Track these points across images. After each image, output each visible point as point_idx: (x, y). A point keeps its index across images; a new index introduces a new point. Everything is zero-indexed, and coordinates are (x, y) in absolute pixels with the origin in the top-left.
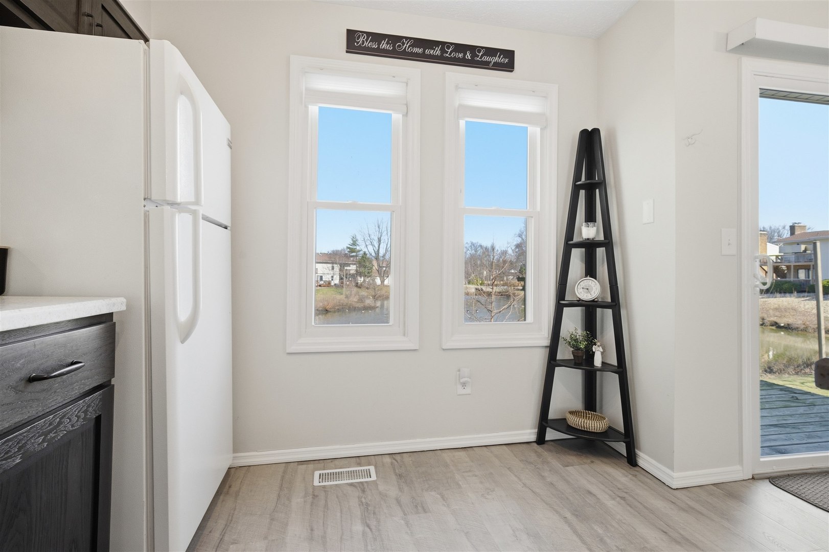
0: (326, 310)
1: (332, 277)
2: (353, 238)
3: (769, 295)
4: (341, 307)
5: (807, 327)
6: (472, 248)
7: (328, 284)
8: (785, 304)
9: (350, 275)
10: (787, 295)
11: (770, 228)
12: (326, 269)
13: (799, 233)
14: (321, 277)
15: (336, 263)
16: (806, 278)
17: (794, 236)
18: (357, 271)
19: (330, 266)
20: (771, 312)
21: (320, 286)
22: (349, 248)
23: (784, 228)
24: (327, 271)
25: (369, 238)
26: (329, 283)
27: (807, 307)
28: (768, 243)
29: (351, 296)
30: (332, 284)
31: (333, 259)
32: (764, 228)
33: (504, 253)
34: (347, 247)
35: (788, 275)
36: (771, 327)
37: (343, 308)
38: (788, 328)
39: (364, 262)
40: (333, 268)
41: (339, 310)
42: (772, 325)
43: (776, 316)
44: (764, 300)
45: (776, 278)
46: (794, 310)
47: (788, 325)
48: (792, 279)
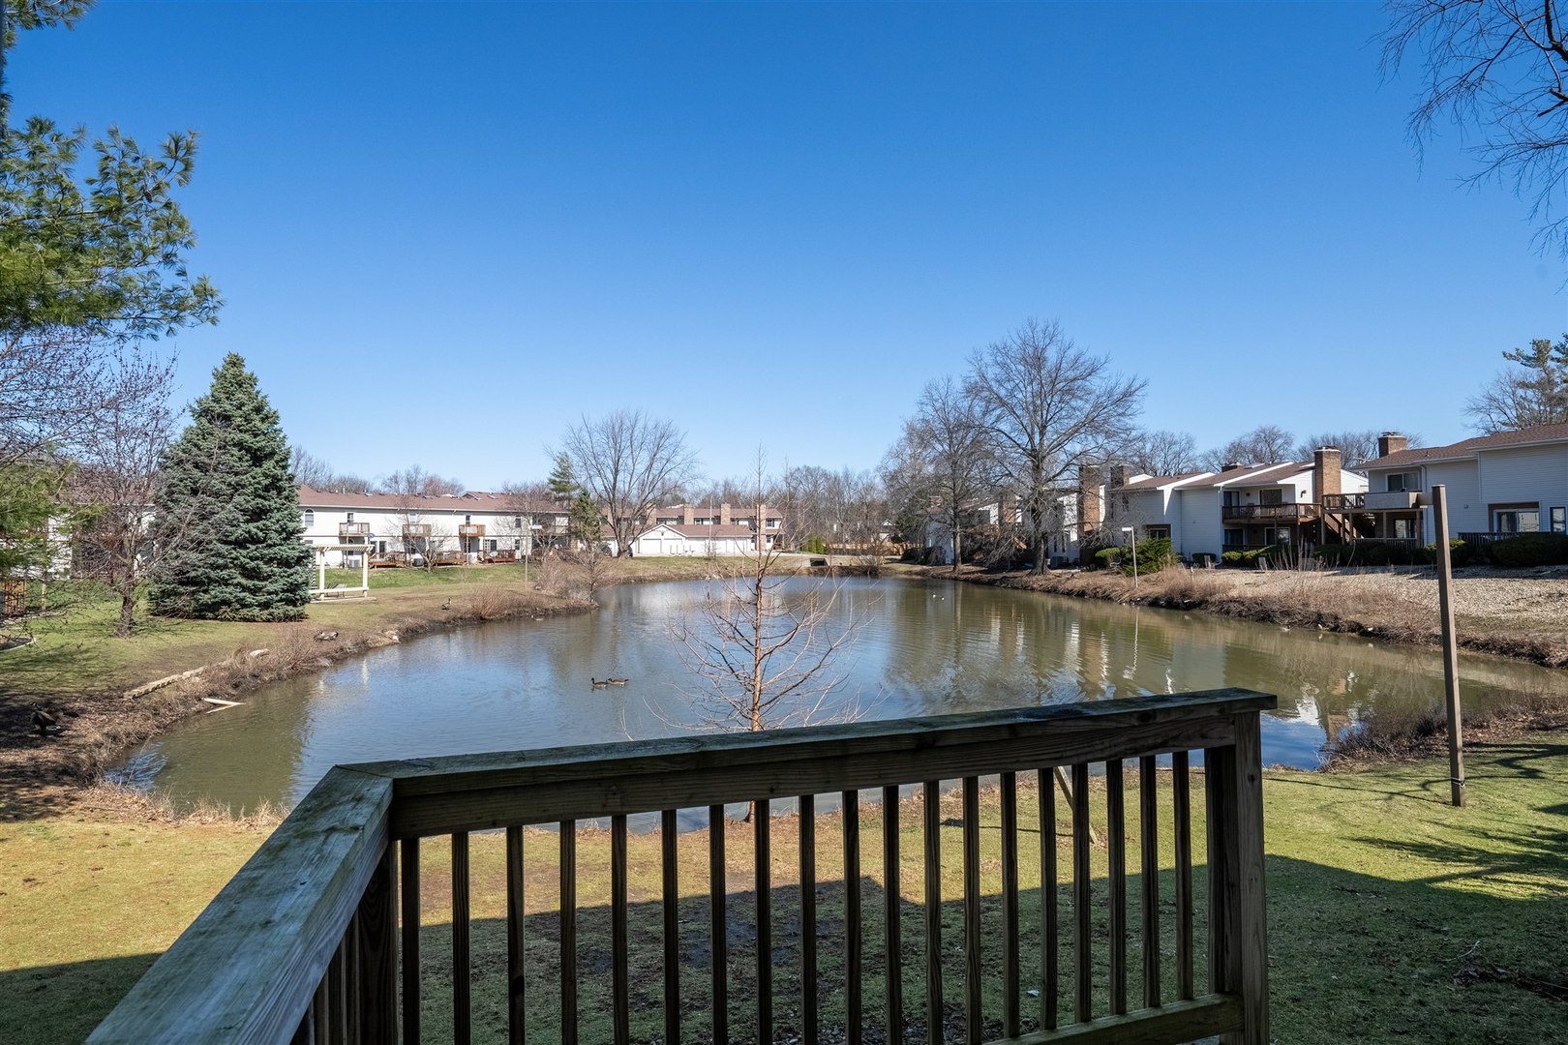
0: (482, 618)
1: (517, 542)
2: (562, 460)
3: (1346, 568)
4: (516, 610)
5: (1413, 634)
6: (807, 479)
7: (508, 557)
8: (1375, 587)
9: (553, 537)
10: (1378, 569)
11: (1345, 439)
12: (504, 527)
13: (1395, 451)
14: (494, 543)
15: (524, 514)
16: (1408, 536)
17: (1387, 457)
18: (569, 528)
19: (511, 519)
20: (1350, 603)
21: (490, 561)
22: (554, 482)
23: (1368, 439)
24: (506, 531)
25: (594, 462)
26: (511, 554)
27: (1413, 593)
28: (1342, 471)
29: (549, 583)
30: (518, 555)
31: (517, 506)
32: (1334, 439)
33: (870, 488)
34: (550, 480)
35: (1377, 533)
36: (1350, 634)
37: (519, 613)
38: (1379, 636)
39: (582, 510)
40: (518, 525)
41: (509, 618)
42: (1353, 631)
43: (1360, 612)
44: (1338, 578)
45: (1358, 536)
46: (1392, 599)
47: (1381, 629)
48: (1385, 539)
